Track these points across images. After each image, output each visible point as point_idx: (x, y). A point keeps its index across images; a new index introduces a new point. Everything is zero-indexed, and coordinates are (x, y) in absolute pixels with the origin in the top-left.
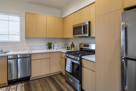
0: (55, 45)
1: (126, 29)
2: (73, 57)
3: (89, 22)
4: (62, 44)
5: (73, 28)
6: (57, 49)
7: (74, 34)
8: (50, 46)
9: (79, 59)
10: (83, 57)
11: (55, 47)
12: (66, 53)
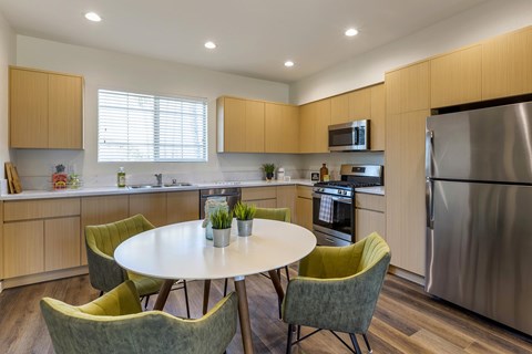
0: (281, 170)
1: (432, 140)
2: (336, 192)
3: (369, 122)
4: (294, 168)
5: (330, 132)
6: (287, 179)
7: (331, 145)
8: (269, 173)
9: (349, 193)
10: (357, 189)
11: (280, 175)
12: (315, 185)
